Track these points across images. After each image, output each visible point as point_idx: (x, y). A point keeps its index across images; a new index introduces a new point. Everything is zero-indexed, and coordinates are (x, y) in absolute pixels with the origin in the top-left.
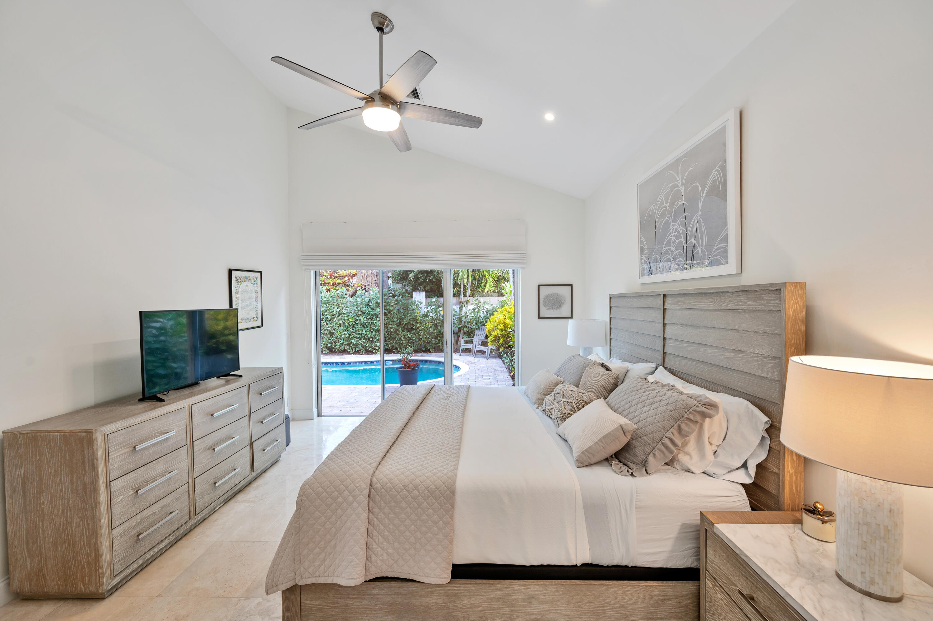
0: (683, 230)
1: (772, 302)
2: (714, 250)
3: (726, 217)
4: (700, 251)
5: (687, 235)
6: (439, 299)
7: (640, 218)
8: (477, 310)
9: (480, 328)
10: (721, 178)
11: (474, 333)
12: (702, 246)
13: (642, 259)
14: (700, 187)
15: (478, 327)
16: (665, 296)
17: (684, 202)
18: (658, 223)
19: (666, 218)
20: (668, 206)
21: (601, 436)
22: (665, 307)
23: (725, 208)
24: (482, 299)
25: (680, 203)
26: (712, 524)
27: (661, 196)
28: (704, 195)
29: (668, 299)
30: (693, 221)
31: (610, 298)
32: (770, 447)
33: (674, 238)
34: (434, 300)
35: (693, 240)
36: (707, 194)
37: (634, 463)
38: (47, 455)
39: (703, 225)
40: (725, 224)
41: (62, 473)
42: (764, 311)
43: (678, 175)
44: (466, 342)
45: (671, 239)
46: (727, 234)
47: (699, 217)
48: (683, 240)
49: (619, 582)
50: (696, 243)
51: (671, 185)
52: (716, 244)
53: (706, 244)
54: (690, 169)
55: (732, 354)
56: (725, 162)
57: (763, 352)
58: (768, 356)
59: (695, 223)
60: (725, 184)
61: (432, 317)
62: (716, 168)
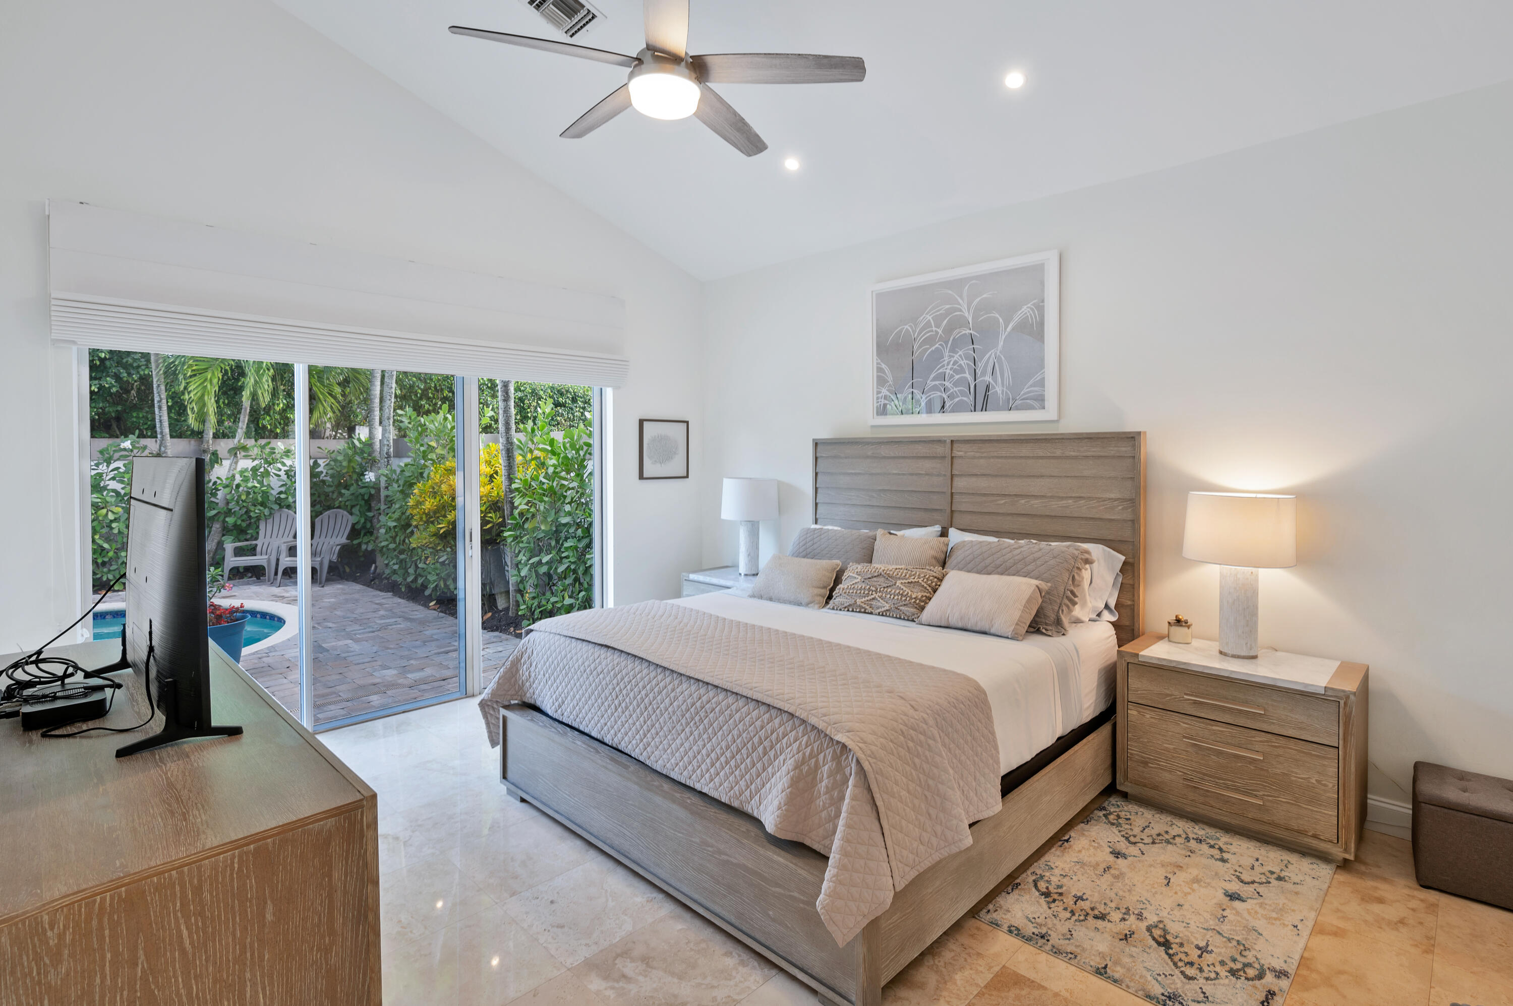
0: (968, 364)
1: (1124, 449)
2: (1022, 392)
3: (1042, 360)
4: (999, 392)
5: (977, 371)
6: (144, 442)
7: (877, 337)
8: (262, 470)
9: (277, 516)
10: (1035, 317)
11: (258, 527)
12: (1003, 386)
13: (878, 393)
14: (1001, 320)
15: (271, 514)
16: (952, 441)
17: (971, 332)
18: (918, 350)
19: (937, 345)
20: (940, 332)
21: (1024, 602)
22: (953, 455)
23: (1042, 350)
24: (279, 444)
25: (964, 332)
26: (1137, 655)
27: (928, 316)
28: (1009, 329)
29: (955, 445)
30: (987, 356)
31: (816, 444)
32: (1122, 583)
33: (951, 372)
34: (127, 444)
35: (988, 378)
36: (1013, 329)
37: (1046, 624)
38: (187, 942)
39: (1005, 363)
40: (1042, 366)
41: (248, 975)
42: (1113, 457)
43: (961, 297)
44: (238, 552)
45: (945, 373)
46: (1044, 378)
47: (998, 352)
48: (969, 376)
49: (1084, 741)
50: (991, 381)
51: (948, 306)
52: (1026, 387)
53: (1009, 384)
54: (985, 296)
55: (1070, 501)
56: (1043, 301)
57: (1112, 496)
58: (1116, 500)
59: (991, 359)
60: (1041, 324)
61: (114, 491)
62: (1029, 305)
